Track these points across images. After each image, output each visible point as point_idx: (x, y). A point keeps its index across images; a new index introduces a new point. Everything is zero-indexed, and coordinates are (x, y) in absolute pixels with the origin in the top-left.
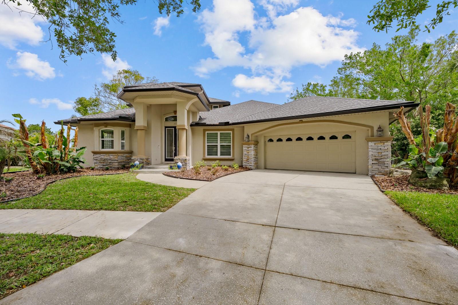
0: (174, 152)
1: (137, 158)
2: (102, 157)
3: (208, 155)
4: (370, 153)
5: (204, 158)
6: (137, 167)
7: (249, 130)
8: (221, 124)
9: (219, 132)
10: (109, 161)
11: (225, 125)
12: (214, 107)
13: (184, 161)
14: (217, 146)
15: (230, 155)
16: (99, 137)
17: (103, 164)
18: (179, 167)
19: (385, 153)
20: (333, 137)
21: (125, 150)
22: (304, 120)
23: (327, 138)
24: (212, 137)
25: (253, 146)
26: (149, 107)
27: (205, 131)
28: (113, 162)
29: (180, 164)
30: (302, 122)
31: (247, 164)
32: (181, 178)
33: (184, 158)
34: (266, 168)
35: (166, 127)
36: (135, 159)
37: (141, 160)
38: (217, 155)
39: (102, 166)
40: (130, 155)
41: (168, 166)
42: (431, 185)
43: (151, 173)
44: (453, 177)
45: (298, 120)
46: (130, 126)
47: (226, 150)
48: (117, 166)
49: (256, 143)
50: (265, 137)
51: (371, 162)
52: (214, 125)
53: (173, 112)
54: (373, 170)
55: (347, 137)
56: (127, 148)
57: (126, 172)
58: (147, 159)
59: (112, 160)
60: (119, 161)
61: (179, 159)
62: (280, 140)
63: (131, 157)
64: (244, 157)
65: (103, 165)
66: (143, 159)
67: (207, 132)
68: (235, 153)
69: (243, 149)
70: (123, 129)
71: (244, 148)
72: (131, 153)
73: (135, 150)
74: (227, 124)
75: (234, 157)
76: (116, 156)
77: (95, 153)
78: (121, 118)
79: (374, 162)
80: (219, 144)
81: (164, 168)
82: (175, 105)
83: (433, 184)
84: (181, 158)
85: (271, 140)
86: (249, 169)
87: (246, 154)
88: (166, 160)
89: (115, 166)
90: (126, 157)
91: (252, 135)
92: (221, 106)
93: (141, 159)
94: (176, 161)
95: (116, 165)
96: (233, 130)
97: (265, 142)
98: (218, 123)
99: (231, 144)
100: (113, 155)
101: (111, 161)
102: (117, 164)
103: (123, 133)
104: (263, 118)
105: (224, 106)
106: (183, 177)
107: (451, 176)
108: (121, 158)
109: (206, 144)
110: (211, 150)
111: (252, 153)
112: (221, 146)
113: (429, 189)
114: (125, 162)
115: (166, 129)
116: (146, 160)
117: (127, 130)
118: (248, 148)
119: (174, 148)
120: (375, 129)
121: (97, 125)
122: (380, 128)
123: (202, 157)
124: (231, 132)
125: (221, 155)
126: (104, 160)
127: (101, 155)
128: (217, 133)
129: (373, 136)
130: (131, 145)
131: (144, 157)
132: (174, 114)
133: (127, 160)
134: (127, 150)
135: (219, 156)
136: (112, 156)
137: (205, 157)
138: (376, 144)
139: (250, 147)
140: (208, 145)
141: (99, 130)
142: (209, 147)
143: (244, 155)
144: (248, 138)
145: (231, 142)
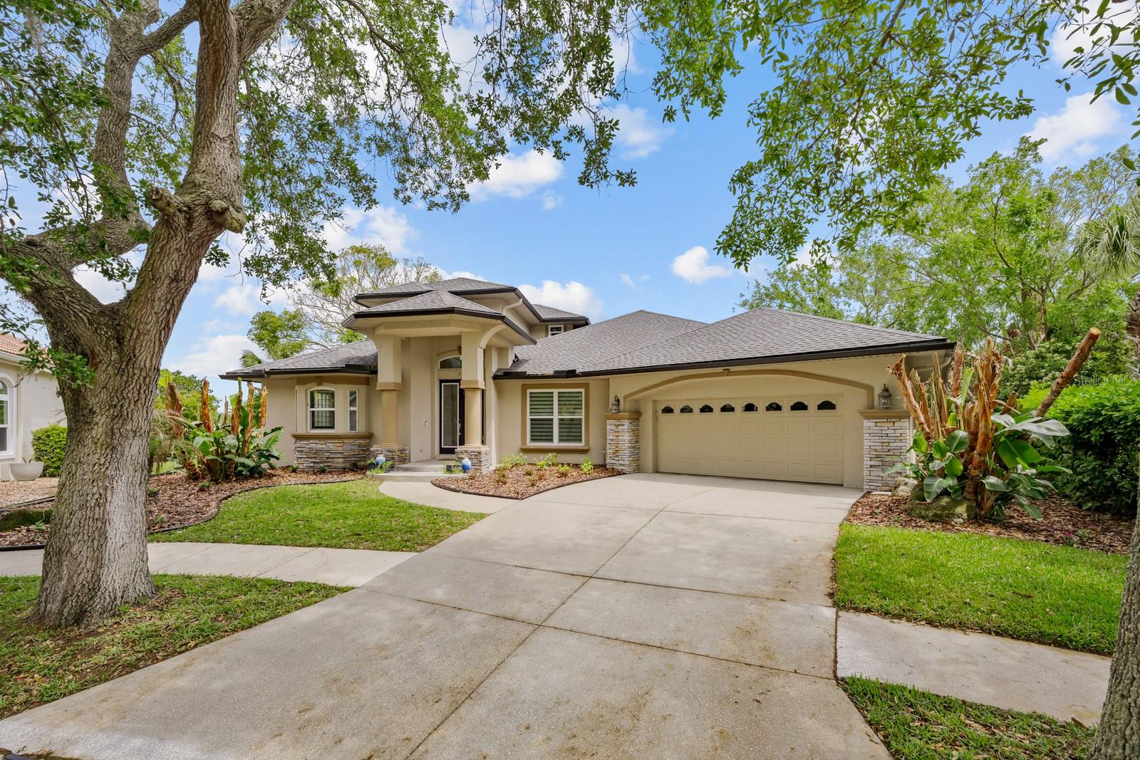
0: (458, 434)
1: (380, 449)
2: (313, 446)
3: (532, 440)
4: (867, 443)
5: (524, 447)
6: (381, 468)
7: (621, 388)
8: (558, 374)
9: (556, 392)
10: (325, 454)
11: (568, 377)
12: (552, 329)
13: (476, 455)
14: (552, 420)
15: (580, 440)
16: (307, 405)
17: (314, 460)
18: (465, 469)
19: (895, 444)
20: (799, 406)
21: (357, 431)
22: (732, 369)
23: (786, 406)
24: (542, 402)
25: (626, 422)
26: (406, 342)
27: (524, 388)
28: (334, 456)
29: (467, 462)
30: (729, 373)
31: (614, 461)
32: (464, 492)
33: (476, 450)
34: (657, 471)
35: (441, 381)
36: (377, 451)
37: (388, 453)
38: (551, 440)
39: (312, 465)
40: (367, 441)
41: (443, 466)
42: (936, 515)
43: (409, 481)
44: (983, 499)
45: (720, 370)
46: (367, 382)
47: (571, 430)
48: (342, 465)
49: (636, 416)
50: (655, 402)
51: (867, 463)
52: (543, 377)
54: (871, 481)
55: (826, 406)
56: (361, 428)
57: (360, 477)
58: (402, 451)
59: (333, 452)
60: (345, 454)
61: (466, 452)
62: (686, 410)
63: (370, 445)
64: (608, 447)
65: (315, 463)
66: (393, 452)
67: (529, 391)
68: (591, 438)
70: (354, 387)
71: (608, 427)
72: (369, 437)
73: (378, 430)
74: (571, 374)
75: (589, 445)
76: (339, 445)
77: (298, 438)
78: (350, 368)
79: (873, 463)
80: (556, 417)
81: (436, 470)
82: (458, 338)
83: (939, 512)
84: (469, 450)
85: (668, 410)
86: (620, 473)
87: (612, 440)
88: (443, 451)
89: (339, 465)
90: (359, 446)
91: (625, 397)
92: (568, 326)
93: (390, 451)
94: (460, 456)
95: (339, 462)
96: (586, 386)
97: (655, 413)
98: (551, 373)
99: (583, 417)
100: (334, 441)
101: (329, 454)
102: (342, 460)
103: (352, 393)
104: (646, 363)
105: (575, 327)
106: (470, 491)
107: (979, 498)
108: (348, 448)
109: (529, 417)
110: (541, 429)
111: (626, 437)
112: (561, 420)
113: (931, 521)
114: (357, 456)
115: (443, 384)
116: (399, 453)
117: (361, 390)
118: (617, 426)
119: (459, 426)
120: (878, 390)
121: (302, 382)
122: (886, 390)
123: (519, 445)
124: (582, 390)
125: (561, 440)
126: (318, 452)
127: (311, 442)
128: (552, 393)
129: (872, 407)
130: (369, 422)
131: (395, 447)
132: (457, 352)
133: (361, 453)
134: (360, 431)
135: (556, 443)
136: (332, 445)
137: (525, 444)
138: (878, 424)
139: (620, 425)
140: (532, 420)
141: (306, 391)
142: (534, 422)
143: (608, 442)
144: (616, 405)
145: (581, 413)
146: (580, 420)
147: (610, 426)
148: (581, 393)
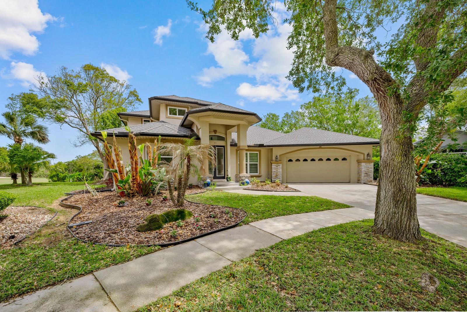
7: (279, 151)
8: (256, 146)
15: (257, 172)
20: (336, 159)
22: (322, 147)
23: (332, 159)
31: (276, 179)
34: (287, 182)
45: (318, 147)
47: (254, 168)
51: (363, 175)
54: (364, 180)
55: (344, 159)
62: (298, 160)
68: (262, 171)
75: (261, 174)
80: (248, 163)
85: (290, 160)
91: (280, 156)
97: (286, 161)
99: (258, 163)
111: (281, 170)
112: (250, 164)
118: (277, 166)
120: (366, 155)
125: (250, 172)
128: (247, 153)
129: (364, 159)
138: (366, 164)
139: (279, 166)
143: (273, 172)
144: (277, 158)
145: (257, 161)
146: (257, 164)
147: (274, 166)
148: (257, 153)
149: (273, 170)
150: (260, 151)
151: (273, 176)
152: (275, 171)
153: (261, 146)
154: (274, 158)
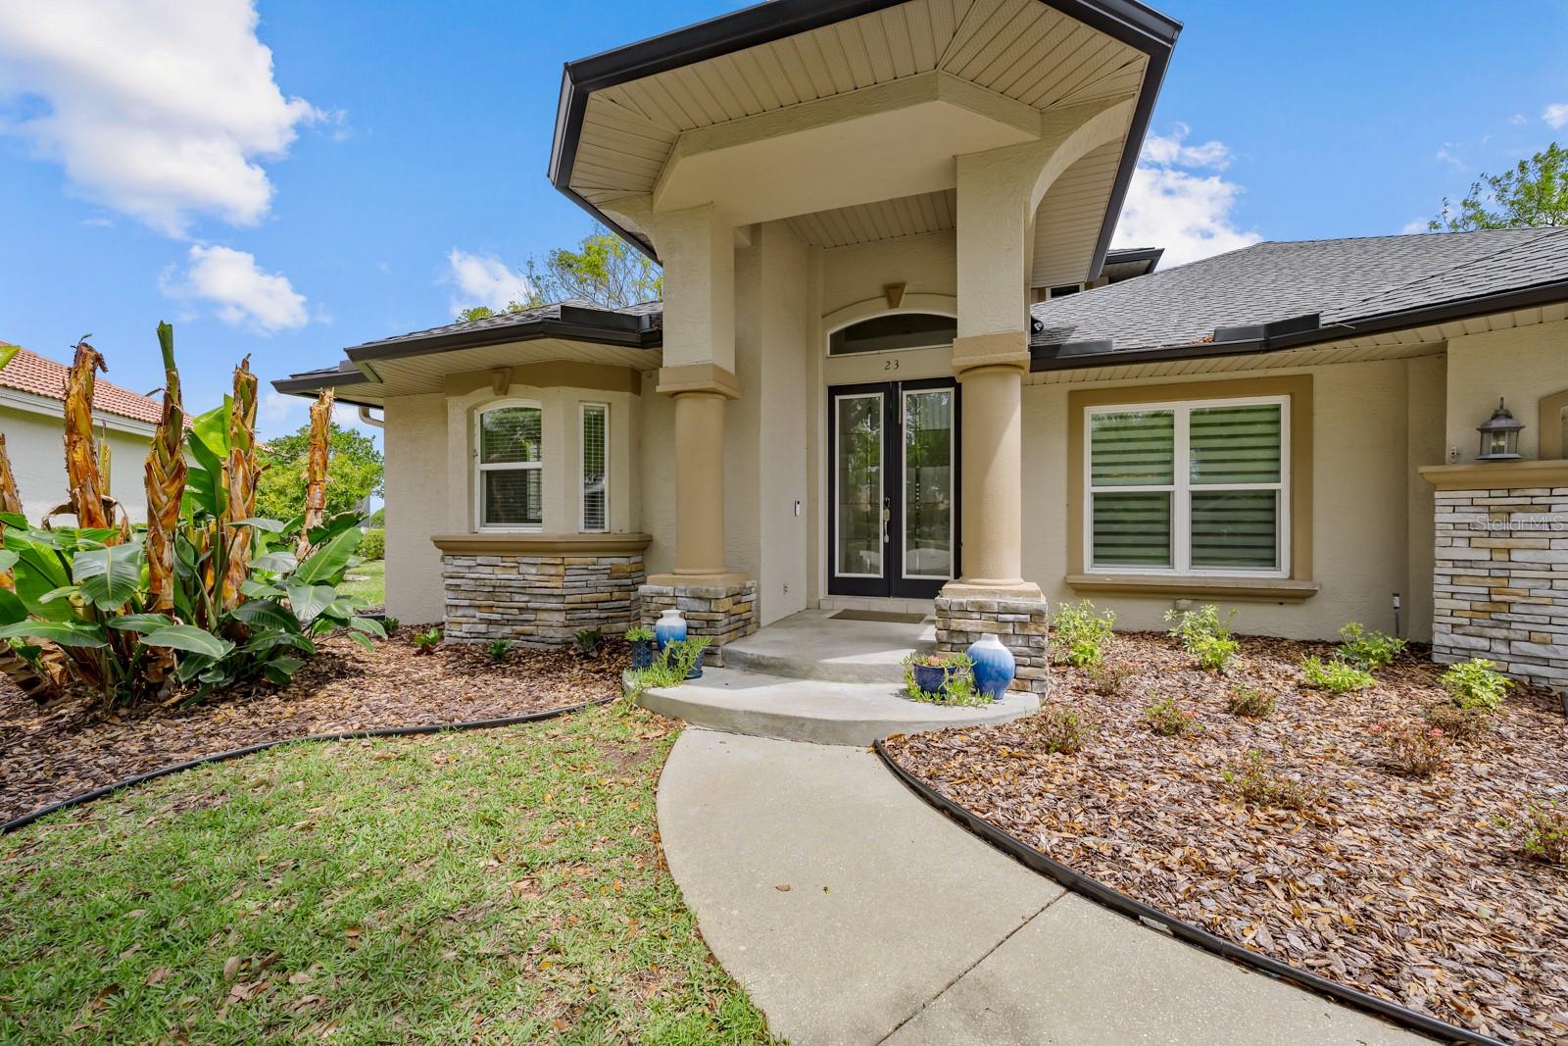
1: (668, 589)
2: (485, 572)
3: (1098, 559)
5: (1075, 579)
6: (672, 662)
7: (1510, 369)
8: (1228, 343)
9: (1182, 410)
10: (517, 597)
13: (1023, 624)
14: (1167, 497)
15: (1272, 562)
16: (472, 455)
17: (486, 616)
21: (606, 530)
24: (1130, 443)
27: (1078, 400)
28: (537, 605)
29: (994, 649)
35: (834, 391)
36: (661, 595)
37: (696, 605)
38: (1167, 560)
39: (482, 628)
40: (632, 560)
43: (781, 733)
46: (636, 381)
47: (1240, 527)
48: (559, 639)
52: (1169, 354)
53: (879, 292)
56: (616, 520)
57: (598, 692)
58: (736, 596)
59: (536, 591)
60: (569, 599)
61: (982, 609)
63: (640, 574)
64: (1441, 586)
65: (490, 622)
66: (710, 600)
67: (1094, 411)
69: (1438, 518)
70: (596, 399)
71: (1444, 517)
72: (641, 546)
73: (662, 531)
75: (1310, 579)
76: (552, 570)
77: (450, 548)
78: (575, 323)
80: (1182, 491)
84: (994, 602)
87: (1467, 563)
88: (836, 587)
89: (551, 633)
90: (612, 573)
91: (1548, 405)
93: (700, 598)
94: (955, 624)
95: (553, 626)
99: (1283, 487)
100: (539, 561)
101: (526, 598)
102: (560, 617)
103: (594, 425)
108: (587, 580)
109: (1089, 489)
110: (1127, 528)
112: (1196, 497)
114: (605, 606)
115: (837, 398)
116: (727, 604)
117: (616, 406)
118: (1502, 513)
119: (883, 515)
121: (460, 384)
123: (1059, 570)
124: (1283, 401)
125: (1196, 560)
126: (495, 591)
127: (480, 560)
128: (1170, 416)
130: (640, 504)
131: (718, 583)
132: (884, 301)
133: (616, 595)
134: (615, 530)
135: (1182, 568)
136: (533, 570)
137: (1079, 570)
140: (1097, 497)
141: (470, 413)
142: (1103, 505)
143: (1442, 567)
144: (1498, 433)
145: (1277, 472)
146: (1272, 496)
147: (1456, 510)
148: (1277, 409)
149: (1439, 553)
150: (1301, 389)
151: (1442, 604)
152: (1470, 563)
153: (1301, 332)
154: (1459, 434)
